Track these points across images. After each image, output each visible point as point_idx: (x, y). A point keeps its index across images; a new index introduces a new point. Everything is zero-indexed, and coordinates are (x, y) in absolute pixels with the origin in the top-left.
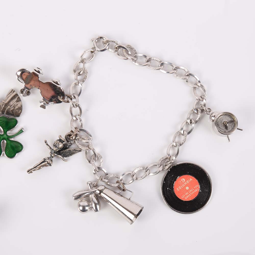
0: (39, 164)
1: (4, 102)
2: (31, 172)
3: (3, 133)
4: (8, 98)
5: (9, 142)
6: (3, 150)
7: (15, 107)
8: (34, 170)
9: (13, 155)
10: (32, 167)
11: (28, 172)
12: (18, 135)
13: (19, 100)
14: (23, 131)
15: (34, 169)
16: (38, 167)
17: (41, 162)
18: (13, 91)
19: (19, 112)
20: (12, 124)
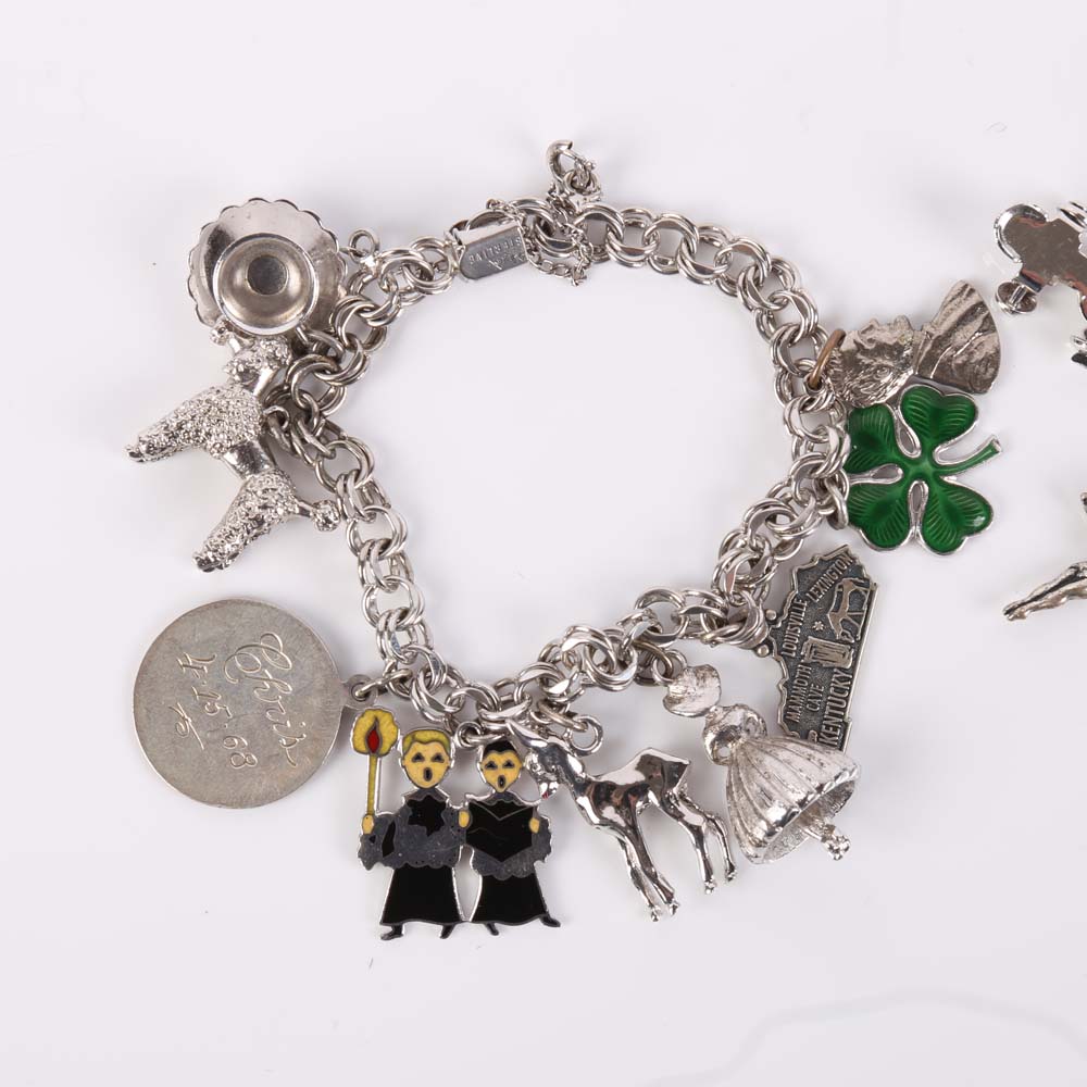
0: (1052, 586)
1: (932, 330)
2: (1021, 616)
3: (917, 454)
4: (948, 315)
5: (938, 490)
6: (916, 519)
7: (972, 353)
8: (1036, 608)
9: (952, 541)
10: (1025, 596)
11: (1008, 612)
12: (976, 463)
13: (989, 326)
14: (995, 452)
15: (1035, 603)
16: (1050, 596)
17: (1064, 577)
18: (968, 289)
19: (988, 376)
20: (954, 422)
